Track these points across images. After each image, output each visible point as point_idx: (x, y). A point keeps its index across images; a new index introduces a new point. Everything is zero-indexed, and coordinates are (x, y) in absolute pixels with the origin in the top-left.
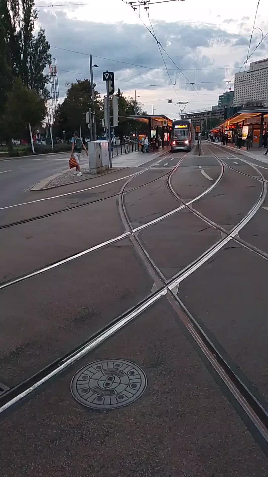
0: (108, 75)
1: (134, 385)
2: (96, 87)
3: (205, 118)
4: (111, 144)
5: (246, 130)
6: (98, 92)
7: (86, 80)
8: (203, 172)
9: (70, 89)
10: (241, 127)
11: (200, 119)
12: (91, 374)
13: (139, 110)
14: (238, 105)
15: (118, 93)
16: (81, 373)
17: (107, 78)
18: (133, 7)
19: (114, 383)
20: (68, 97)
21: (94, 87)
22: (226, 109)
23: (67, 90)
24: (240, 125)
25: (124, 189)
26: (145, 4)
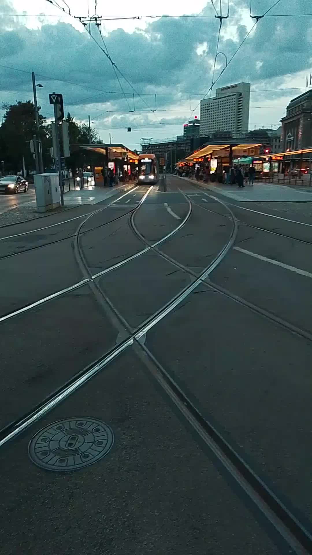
0: (55, 97)
1: (100, 443)
2: (41, 110)
3: (170, 149)
4: (61, 177)
5: (214, 164)
6: (44, 116)
7: (28, 101)
8: (169, 210)
9: (9, 111)
10: (209, 160)
11: (163, 150)
12: (50, 436)
13: (94, 138)
14: (205, 135)
15: (67, 119)
16: (40, 435)
17: (54, 101)
18: (83, 22)
19: (77, 443)
20: (6, 121)
21: (38, 110)
22: (192, 140)
23: (5, 113)
24: (208, 158)
25: (80, 230)
26: (96, 20)
